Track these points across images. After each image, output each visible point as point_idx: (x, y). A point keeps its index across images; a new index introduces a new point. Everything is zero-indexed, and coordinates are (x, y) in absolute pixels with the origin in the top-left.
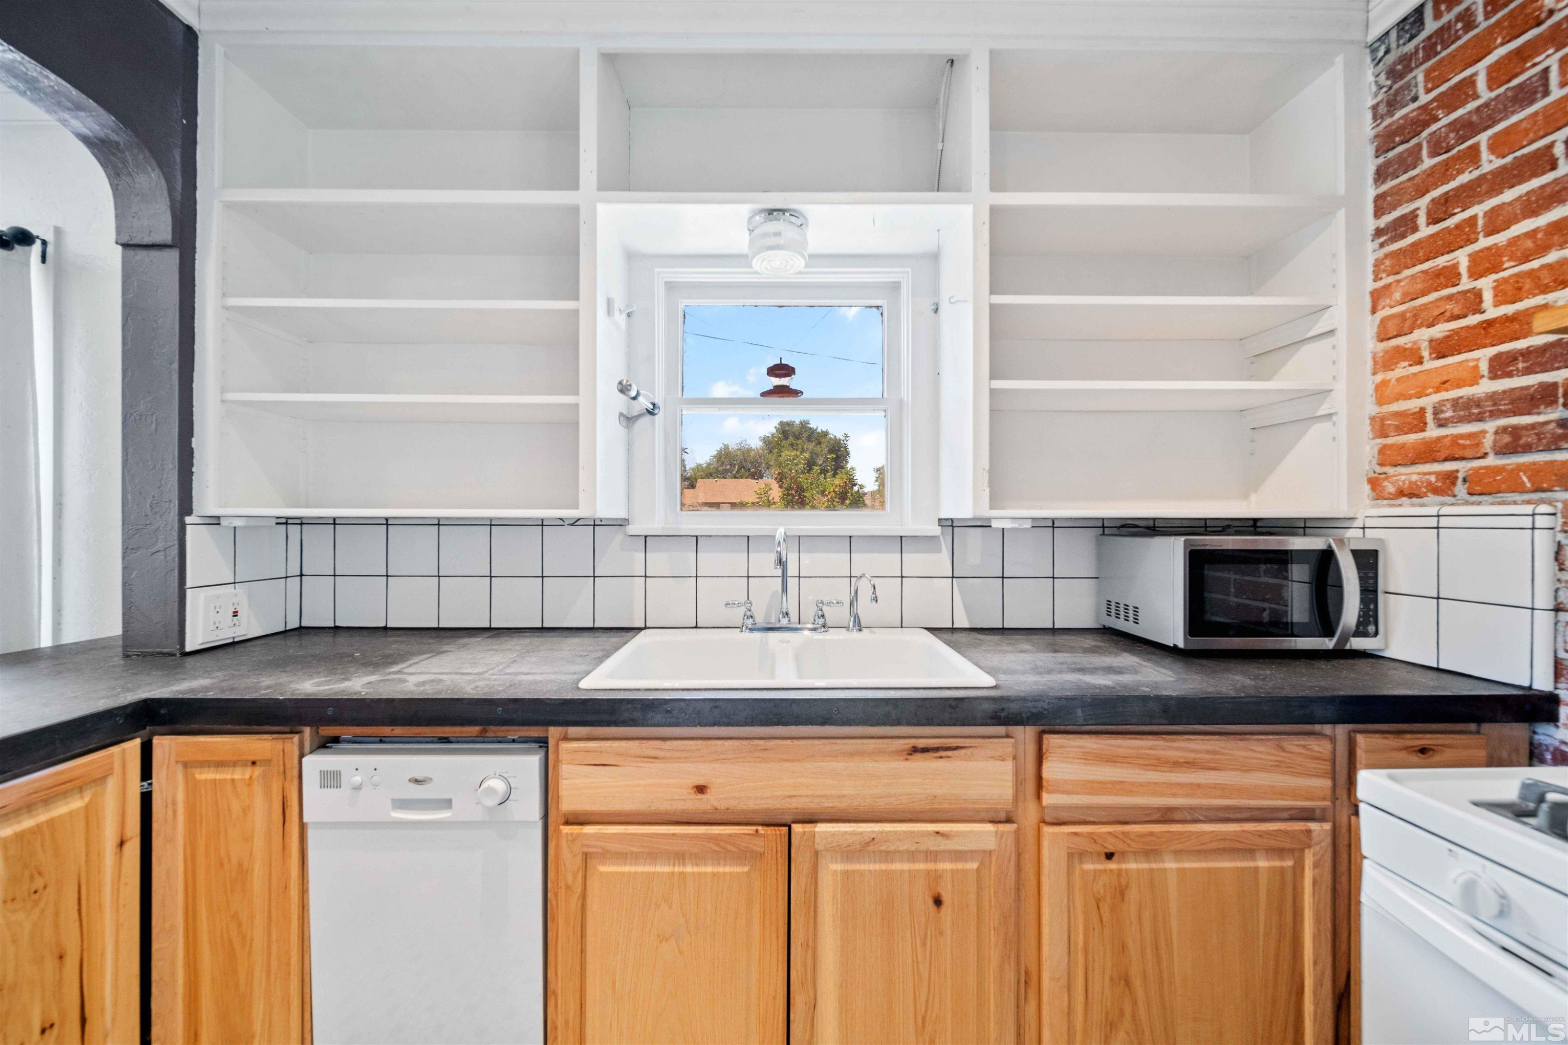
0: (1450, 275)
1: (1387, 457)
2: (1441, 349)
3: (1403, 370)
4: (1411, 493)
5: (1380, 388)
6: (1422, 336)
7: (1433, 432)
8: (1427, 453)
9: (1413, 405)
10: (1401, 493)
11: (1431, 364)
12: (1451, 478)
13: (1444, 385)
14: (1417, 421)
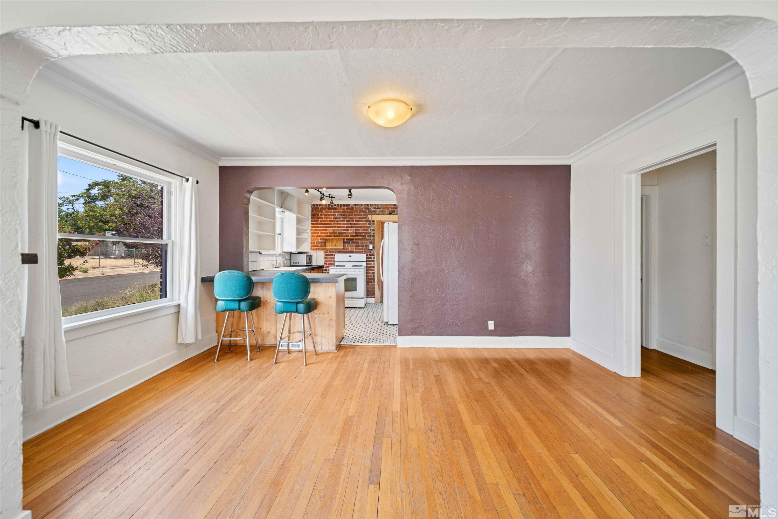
0: (317, 230)
1: (312, 246)
2: (317, 237)
3: (313, 238)
4: (314, 249)
5: (311, 239)
6: (315, 235)
7: (316, 244)
8: (315, 246)
9: (314, 241)
10: (313, 249)
11: (316, 238)
12: (317, 248)
13: (316, 240)
14: (314, 243)
